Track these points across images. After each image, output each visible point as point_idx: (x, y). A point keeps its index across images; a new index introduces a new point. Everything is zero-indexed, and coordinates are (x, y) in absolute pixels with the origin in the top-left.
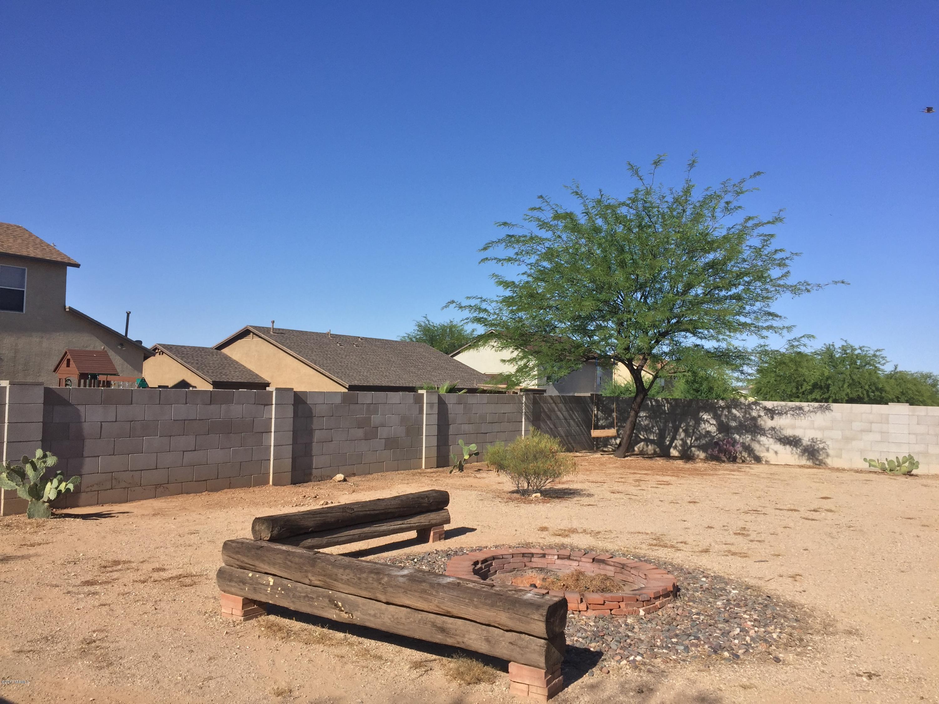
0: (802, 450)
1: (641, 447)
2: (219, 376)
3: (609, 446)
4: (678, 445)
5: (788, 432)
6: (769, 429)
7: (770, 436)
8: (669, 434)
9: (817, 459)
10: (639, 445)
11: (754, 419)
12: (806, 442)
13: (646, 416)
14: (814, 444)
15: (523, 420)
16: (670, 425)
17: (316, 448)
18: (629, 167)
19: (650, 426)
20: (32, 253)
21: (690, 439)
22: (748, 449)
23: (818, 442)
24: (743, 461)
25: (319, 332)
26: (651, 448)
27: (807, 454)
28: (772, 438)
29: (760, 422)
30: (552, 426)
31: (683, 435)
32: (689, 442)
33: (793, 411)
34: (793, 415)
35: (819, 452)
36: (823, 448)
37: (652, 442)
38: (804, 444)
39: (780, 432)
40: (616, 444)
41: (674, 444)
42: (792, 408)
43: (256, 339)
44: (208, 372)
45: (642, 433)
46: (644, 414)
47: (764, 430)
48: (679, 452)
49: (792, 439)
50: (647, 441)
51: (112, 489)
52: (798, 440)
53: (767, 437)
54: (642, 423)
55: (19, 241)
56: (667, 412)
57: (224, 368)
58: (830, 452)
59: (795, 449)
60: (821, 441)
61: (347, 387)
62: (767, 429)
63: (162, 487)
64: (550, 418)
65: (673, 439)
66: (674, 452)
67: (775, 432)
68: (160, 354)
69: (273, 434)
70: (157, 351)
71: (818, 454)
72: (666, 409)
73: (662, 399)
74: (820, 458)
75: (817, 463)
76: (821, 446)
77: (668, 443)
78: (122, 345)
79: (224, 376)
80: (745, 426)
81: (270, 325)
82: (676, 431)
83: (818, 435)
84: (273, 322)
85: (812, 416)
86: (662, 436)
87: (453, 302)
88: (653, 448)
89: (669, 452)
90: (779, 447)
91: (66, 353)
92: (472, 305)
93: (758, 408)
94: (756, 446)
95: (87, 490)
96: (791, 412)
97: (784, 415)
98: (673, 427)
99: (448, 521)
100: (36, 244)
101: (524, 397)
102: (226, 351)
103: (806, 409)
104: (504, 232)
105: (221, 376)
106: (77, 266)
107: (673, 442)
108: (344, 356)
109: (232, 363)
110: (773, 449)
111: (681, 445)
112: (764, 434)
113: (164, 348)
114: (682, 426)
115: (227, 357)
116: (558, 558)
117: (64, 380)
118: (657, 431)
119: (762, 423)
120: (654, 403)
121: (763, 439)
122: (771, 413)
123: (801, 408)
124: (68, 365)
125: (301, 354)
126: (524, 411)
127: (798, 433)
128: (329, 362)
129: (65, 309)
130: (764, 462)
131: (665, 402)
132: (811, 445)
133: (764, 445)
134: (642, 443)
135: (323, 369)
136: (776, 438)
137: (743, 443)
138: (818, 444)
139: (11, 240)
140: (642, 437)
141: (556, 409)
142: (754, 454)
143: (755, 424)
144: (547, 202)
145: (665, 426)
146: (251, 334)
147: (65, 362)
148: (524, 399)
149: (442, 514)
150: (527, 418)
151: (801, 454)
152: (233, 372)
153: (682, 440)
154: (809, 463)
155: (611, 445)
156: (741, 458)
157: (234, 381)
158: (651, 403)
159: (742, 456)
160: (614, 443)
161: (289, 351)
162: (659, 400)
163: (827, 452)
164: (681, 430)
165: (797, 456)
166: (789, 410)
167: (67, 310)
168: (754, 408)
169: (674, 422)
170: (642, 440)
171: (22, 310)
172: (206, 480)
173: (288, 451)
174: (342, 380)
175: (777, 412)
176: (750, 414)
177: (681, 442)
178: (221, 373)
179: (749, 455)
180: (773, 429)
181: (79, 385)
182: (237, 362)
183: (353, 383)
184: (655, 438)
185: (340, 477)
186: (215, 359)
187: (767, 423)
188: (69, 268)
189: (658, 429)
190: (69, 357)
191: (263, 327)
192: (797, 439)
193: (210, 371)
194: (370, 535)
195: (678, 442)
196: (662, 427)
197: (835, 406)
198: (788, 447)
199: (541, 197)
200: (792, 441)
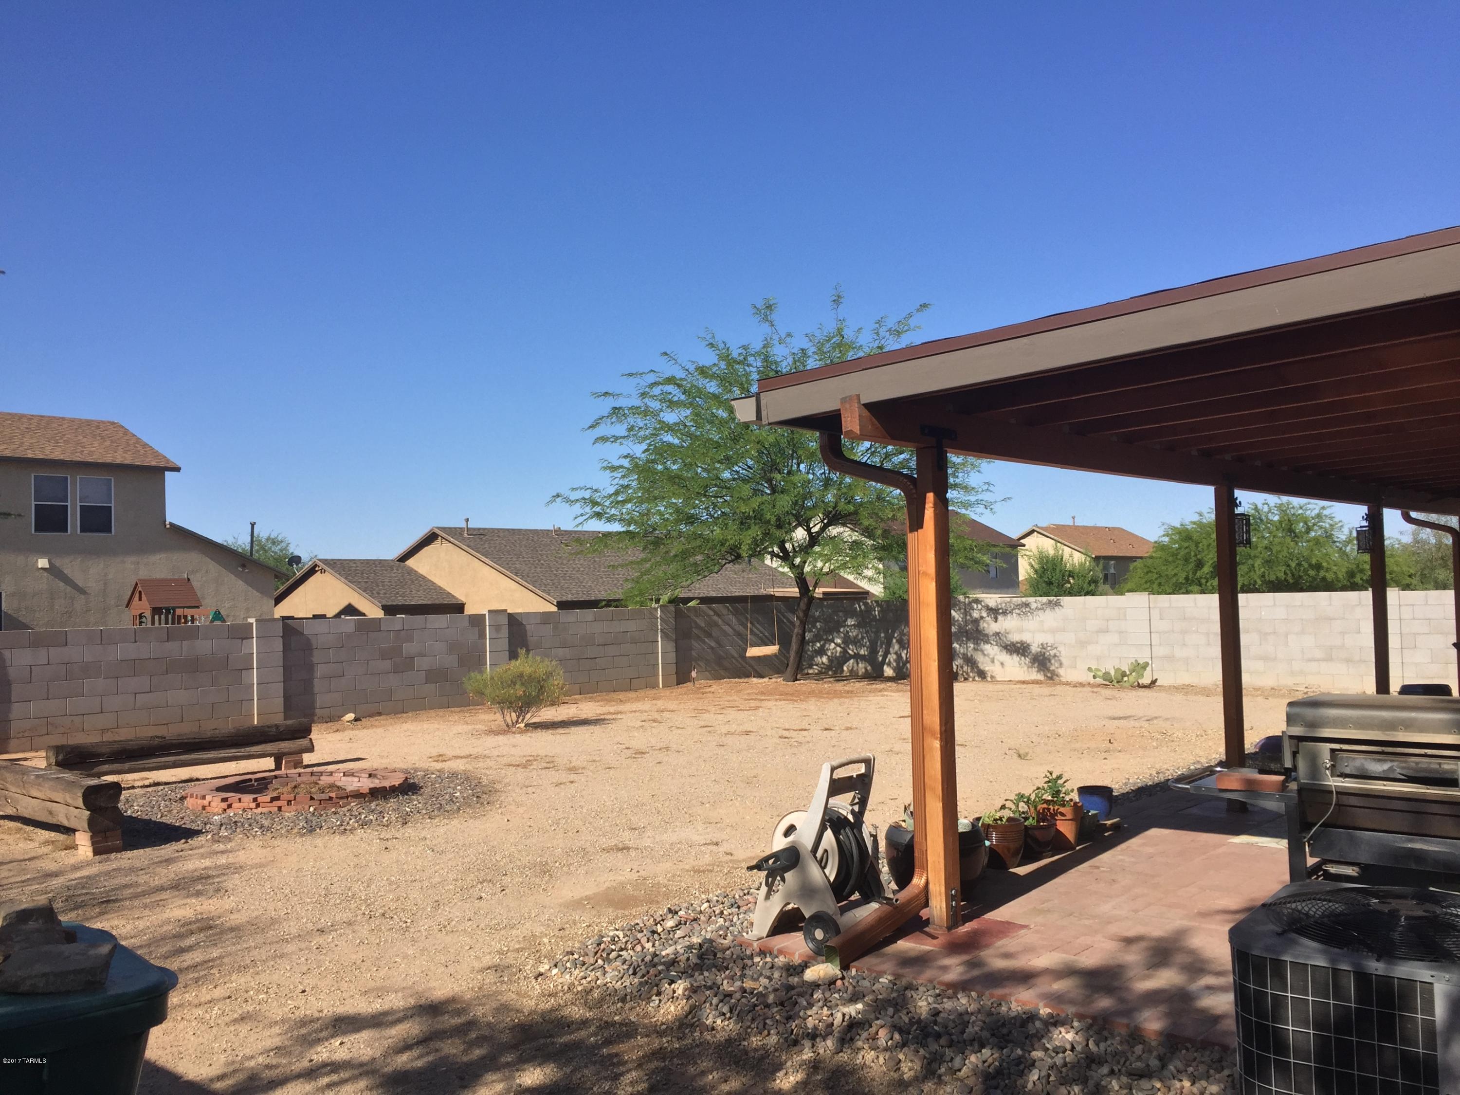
0: (1030, 659)
1: (851, 665)
2: (393, 598)
3: (815, 667)
4: (892, 660)
5: (1015, 637)
6: (994, 635)
7: (995, 643)
8: (881, 647)
9: (1048, 670)
10: (847, 664)
11: (976, 622)
12: (1035, 649)
13: (854, 625)
14: (1043, 650)
15: (660, 639)
16: (882, 635)
17: (318, 686)
18: (755, 311)
19: (860, 636)
20: (119, 457)
21: (905, 652)
22: (971, 662)
23: (1049, 648)
24: (966, 679)
25: (539, 529)
26: (862, 667)
27: (1036, 665)
28: (997, 645)
29: (983, 625)
30: (713, 644)
31: (897, 647)
32: (904, 655)
33: (1019, 609)
34: (1019, 614)
35: (1050, 661)
36: (1055, 656)
37: (863, 658)
38: (1033, 652)
39: (1006, 637)
40: (823, 663)
41: (887, 660)
42: (1019, 605)
43: (446, 545)
44: (378, 593)
45: (851, 647)
46: (853, 623)
47: (987, 635)
48: (894, 670)
49: (1019, 645)
50: (857, 657)
51: (48, 734)
52: (1026, 647)
53: (991, 644)
54: (850, 634)
55: (108, 443)
56: (878, 617)
57: (402, 587)
58: (1064, 660)
59: (1023, 658)
60: (1051, 647)
61: (555, 603)
62: (991, 634)
63: (110, 733)
64: (709, 635)
65: (887, 653)
66: (888, 672)
67: (1000, 638)
68: (321, 573)
69: (255, 670)
70: (317, 569)
71: (1049, 664)
72: (877, 613)
73: (872, 602)
74: (1052, 668)
75: (1049, 675)
76: (1052, 653)
77: (880, 659)
78: (244, 566)
79: (400, 598)
80: (967, 632)
81: (463, 525)
82: (889, 644)
83: (1048, 639)
84: (467, 520)
85: (1040, 615)
86: (873, 651)
87: (558, 496)
88: (863, 665)
89: (882, 671)
90: (1004, 657)
91: (137, 584)
92: (587, 497)
93: (980, 607)
94: (979, 658)
95: (17, 736)
96: (1017, 611)
97: (1009, 615)
98: (885, 637)
99: (311, 749)
100: (129, 446)
101: (659, 610)
102: (411, 563)
103: (1034, 606)
104: (609, 404)
105: (397, 597)
106: (177, 469)
107: (887, 657)
108: (565, 562)
109: (417, 579)
110: (998, 660)
111: (895, 661)
112: (987, 642)
113: (325, 565)
114: (896, 635)
115: (411, 571)
116: (344, 776)
117: (138, 617)
118: (868, 643)
119: (985, 625)
120: (863, 607)
121: (987, 648)
122: (994, 612)
123: (1027, 605)
124: (140, 599)
125: (500, 562)
126: (659, 627)
127: (1026, 637)
128: (539, 570)
129: (165, 526)
130: (989, 679)
131: (875, 605)
132: (1041, 652)
133: (988, 655)
134: (852, 661)
135: (526, 581)
136: (1001, 646)
137: (964, 654)
138: (1048, 651)
139: (96, 444)
140: (850, 652)
141: (720, 622)
142: (978, 667)
143: (977, 629)
144: (674, 359)
145: (877, 637)
146: (440, 538)
147: (137, 595)
148: (659, 612)
149: (303, 743)
150: (665, 635)
151: (1030, 664)
152: (414, 592)
153: (896, 653)
154: (1040, 677)
155: (817, 665)
156: (962, 674)
157: (413, 603)
158: (860, 607)
159: (963, 671)
160: (820, 663)
161: (483, 559)
162: (868, 603)
163: (1060, 660)
164: (894, 641)
165: (1026, 668)
166: (1014, 609)
167: (168, 526)
168: (975, 606)
169: (886, 632)
170: (851, 657)
171: (110, 531)
172: (167, 724)
173: (278, 689)
174: (549, 595)
175: (1001, 611)
176: (970, 615)
177: (895, 657)
178: (398, 593)
179: (972, 669)
180: (997, 634)
181: (153, 623)
182: (424, 578)
183: (564, 599)
184: (866, 653)
185: (351, 716)
186: (394, 575)
187: (991, 626)
188: (166, 473)
189: (869, 641)
190: (140, 589)
191: (455, 528)
192: (1025, 645)
193: (382, 592)
194: (190, 762)
195: (892, 657)
196: (873, 638)
197: (1066, 600)
198: (1015, 656)
199: (665, 354)
200: (1019, 648)
